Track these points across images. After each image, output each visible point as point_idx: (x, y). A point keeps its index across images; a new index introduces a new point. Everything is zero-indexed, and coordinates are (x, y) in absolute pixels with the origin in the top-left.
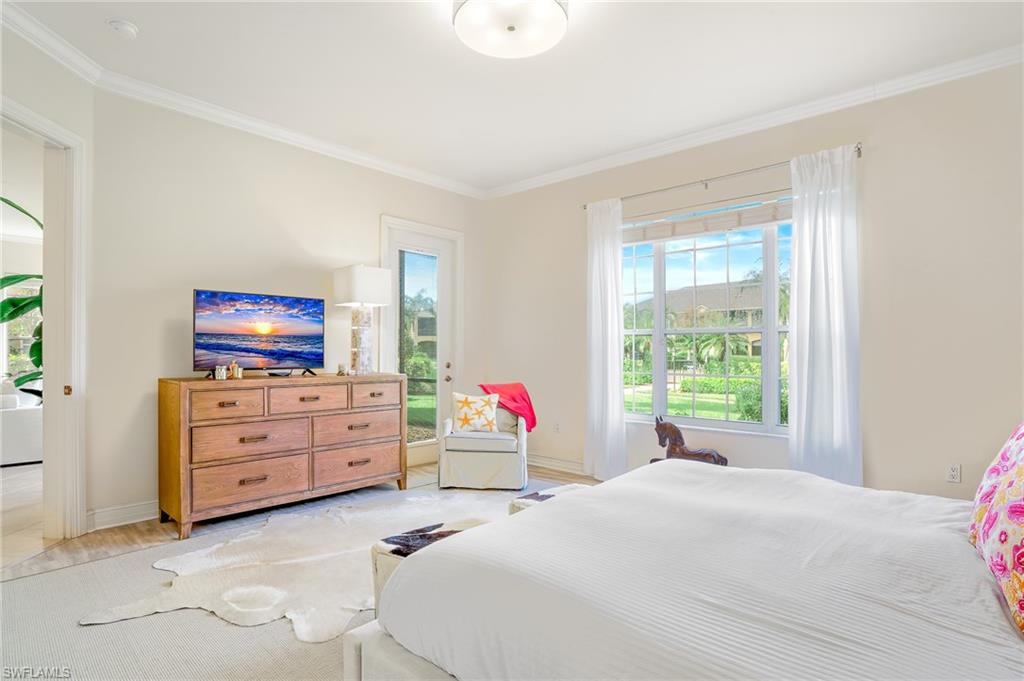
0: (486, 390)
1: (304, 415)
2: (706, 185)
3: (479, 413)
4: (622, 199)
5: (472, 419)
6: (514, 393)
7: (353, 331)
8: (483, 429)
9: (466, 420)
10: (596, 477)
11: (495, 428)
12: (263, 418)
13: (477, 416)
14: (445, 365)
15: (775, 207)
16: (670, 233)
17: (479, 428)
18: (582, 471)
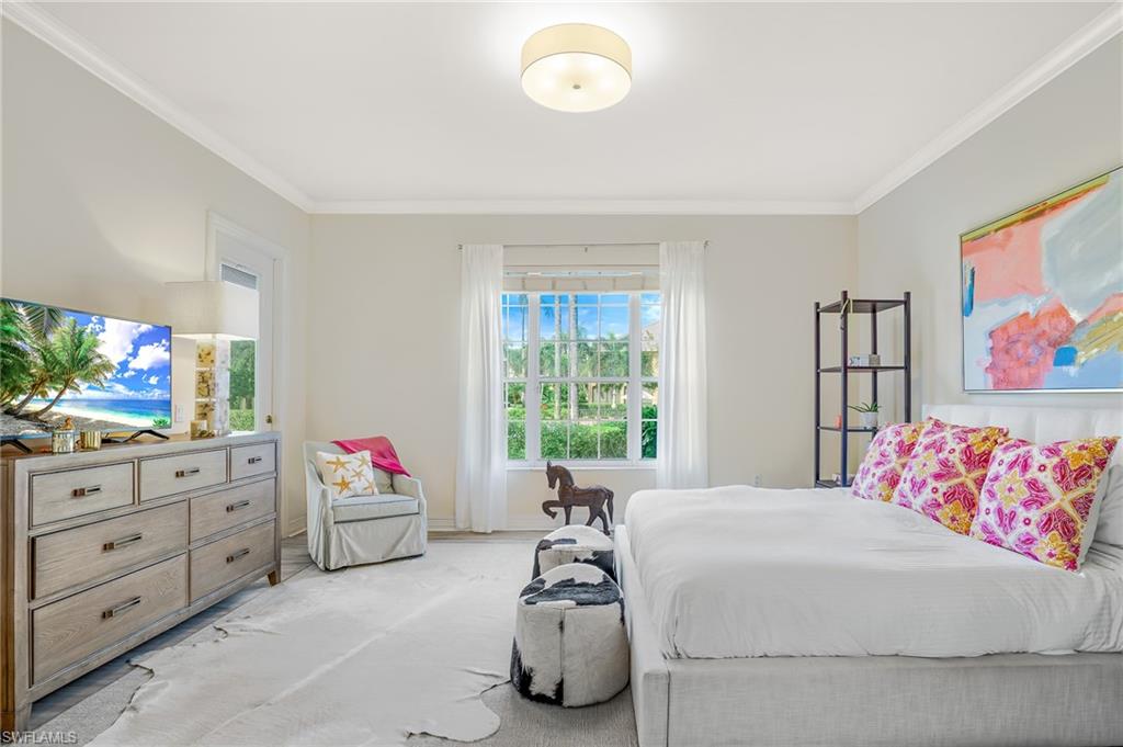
0: (347, 447)
1: (181, 498)
2: (586, 250)
3: (359, 474)
4: (505, 246)
5: (352, 482)
6: (381, 448)
7: (202, 374)
8: (364, 492)
9: (344, 485)
10: (475, 530)
11: (376, 490)
12: (134, 509)
13: (356, 478)
14: (266, 419)
15: (643, 279)
16: (551, 287)
17: (360, 492)
18: (455, 527)
